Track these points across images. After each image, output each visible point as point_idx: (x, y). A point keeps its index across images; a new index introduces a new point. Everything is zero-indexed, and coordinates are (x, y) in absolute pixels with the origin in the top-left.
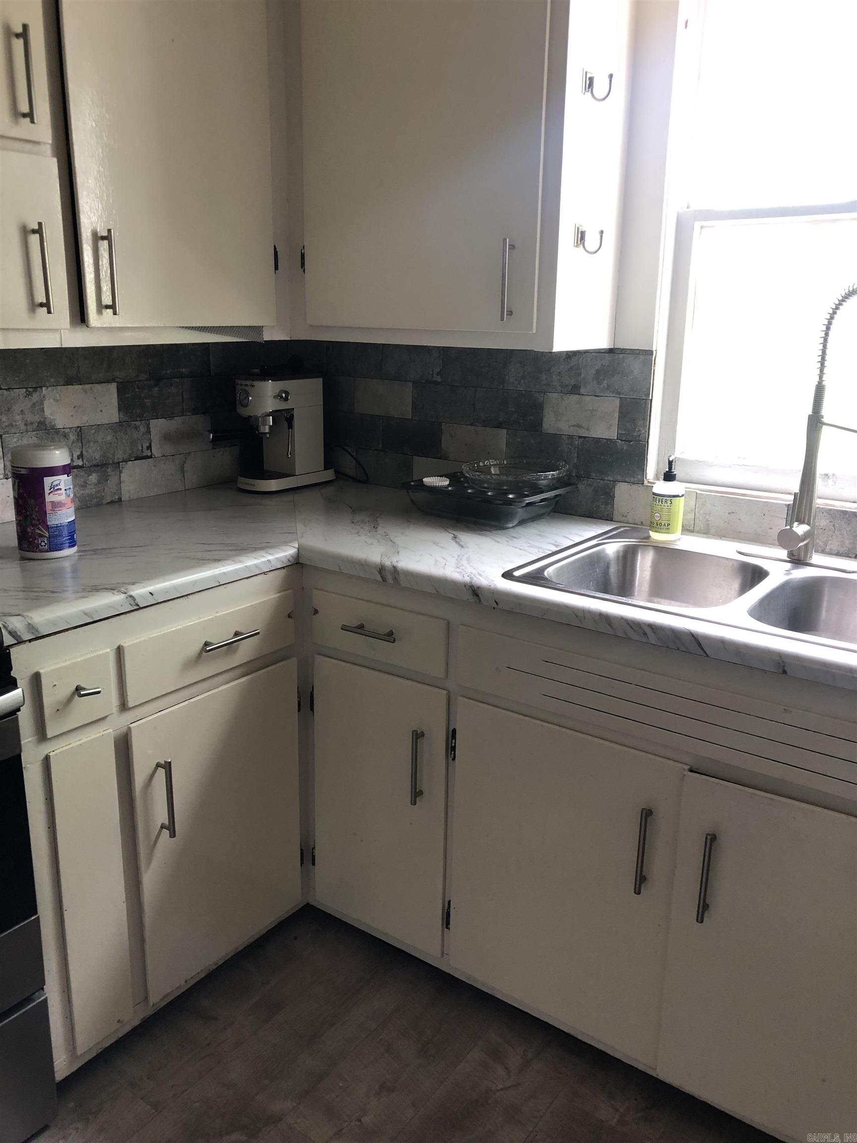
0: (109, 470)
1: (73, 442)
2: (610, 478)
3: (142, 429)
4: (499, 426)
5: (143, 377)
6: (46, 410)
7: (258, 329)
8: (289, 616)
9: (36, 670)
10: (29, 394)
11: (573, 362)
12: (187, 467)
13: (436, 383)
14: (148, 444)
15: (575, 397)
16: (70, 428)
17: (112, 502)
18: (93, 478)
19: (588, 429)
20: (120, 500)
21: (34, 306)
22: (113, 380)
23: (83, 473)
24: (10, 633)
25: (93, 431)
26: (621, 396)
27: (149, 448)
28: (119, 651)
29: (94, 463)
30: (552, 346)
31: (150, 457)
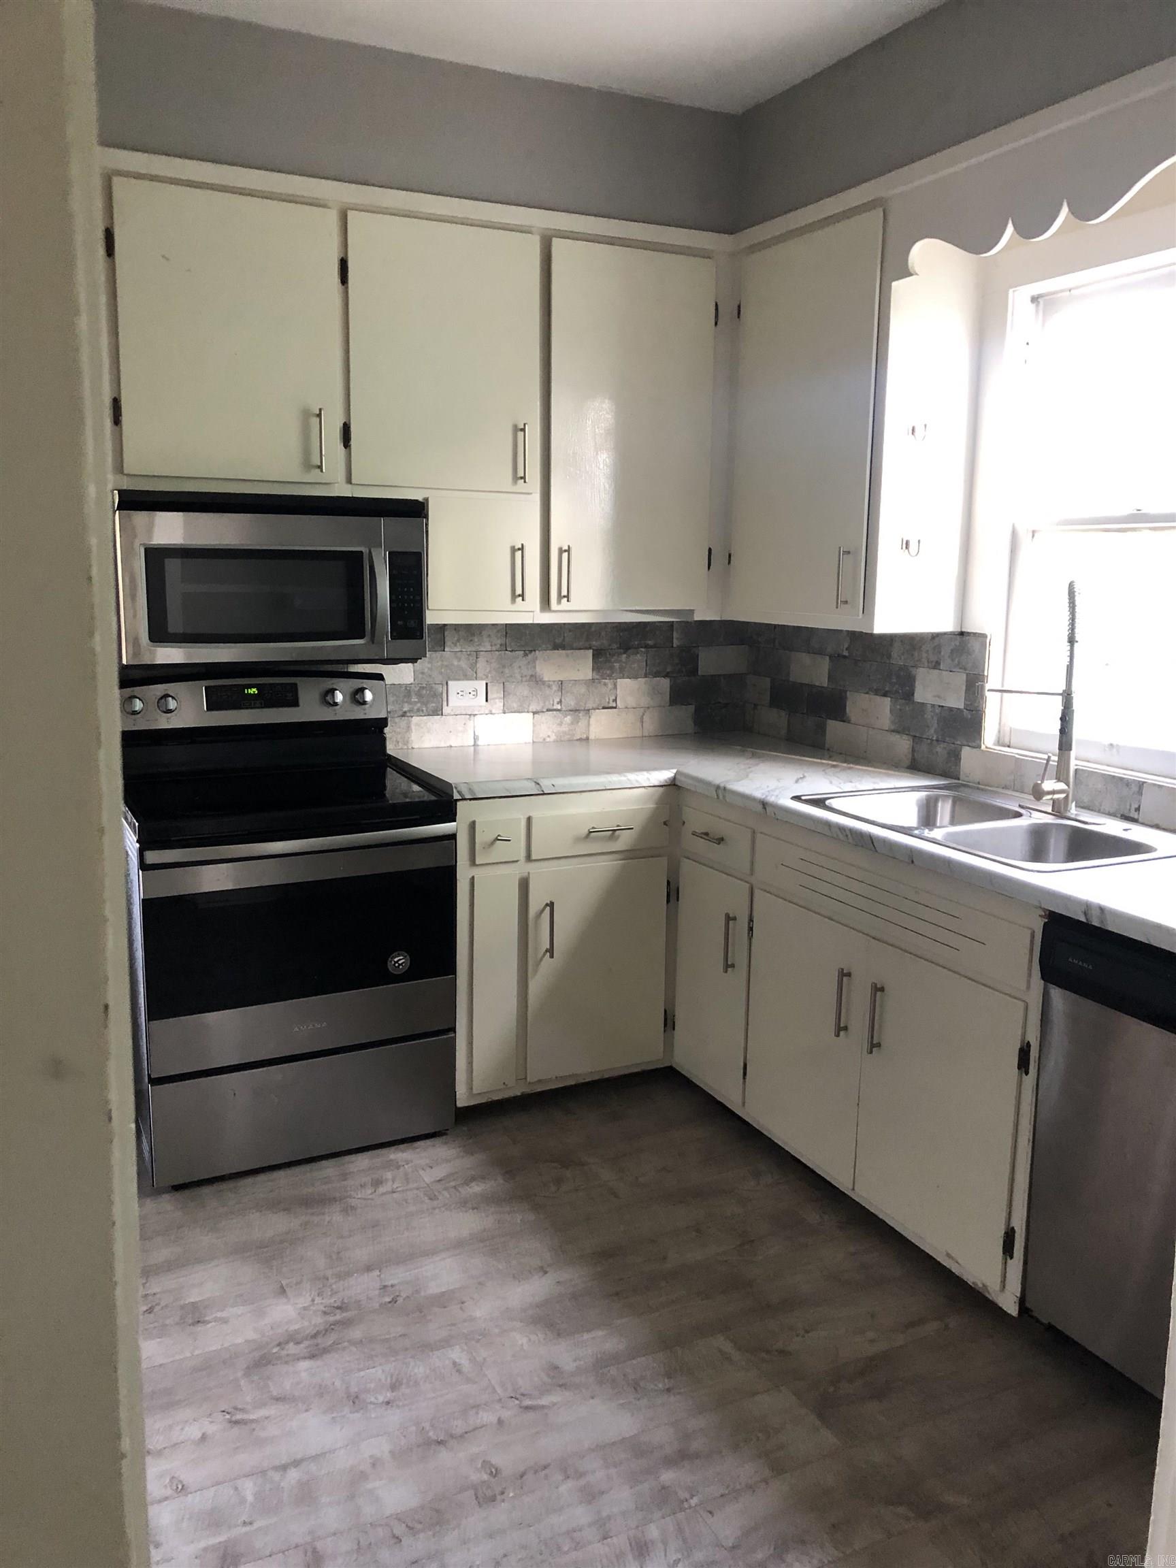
0: (580, 715)
1: (555, 691)
2: (959, 743)
3: (610, 686)
4: (885, 695)
5: (615, 646)
6: (537, 667)
7: (692, 612)
8: (665, 823)
9: (473, 819)
10: (526, 655)
11: (936, 641)
12: (646, 718)
13: (845, 657)
14: (614, 698)
15: (936, 671)
16: (554, 681)
17: (580, 740)
18: (568, 719)
19: (945, 700)
20: (587, 739)
21: (514, 596)
22: (590, 648)
23: (560, 715)
24: (458, 792)
25: (570, 685)
26: (967, 672)
27: (615, 700)
28: (529, 820)
29: (569, 708)
30: (873, 629)
31: (615, 708)
